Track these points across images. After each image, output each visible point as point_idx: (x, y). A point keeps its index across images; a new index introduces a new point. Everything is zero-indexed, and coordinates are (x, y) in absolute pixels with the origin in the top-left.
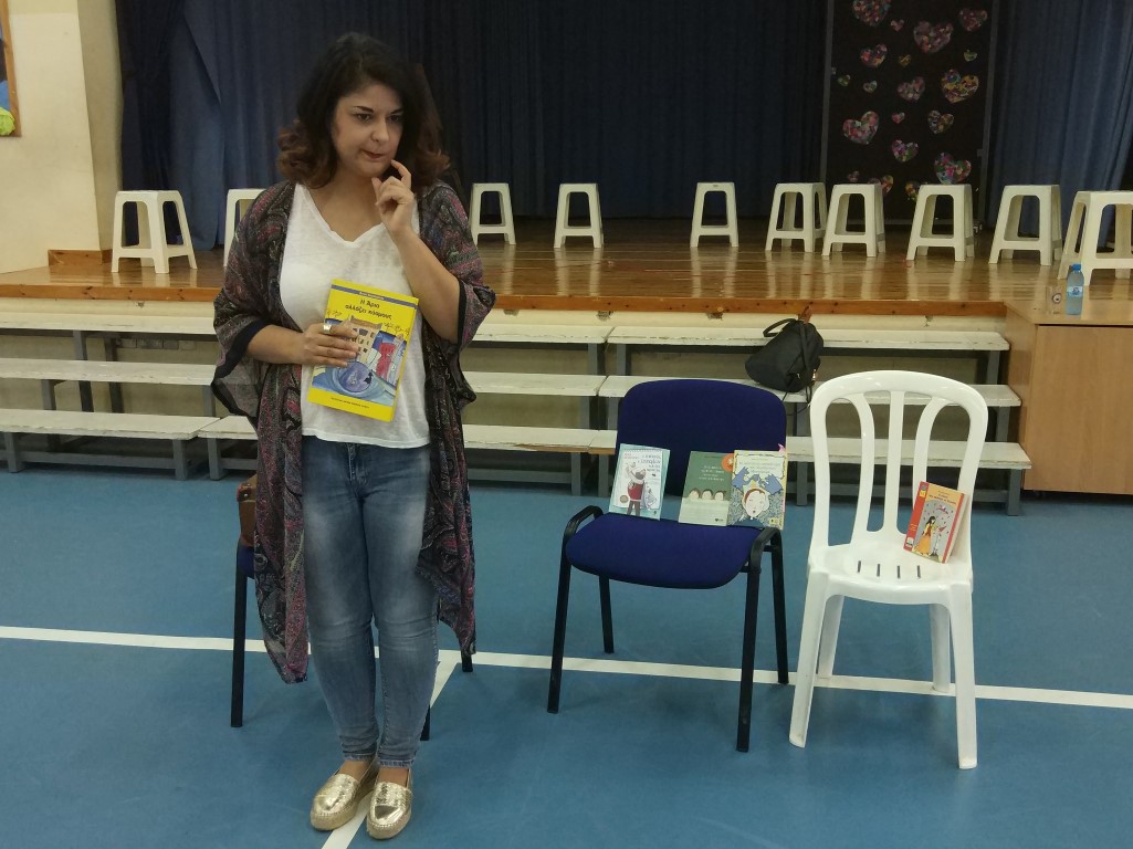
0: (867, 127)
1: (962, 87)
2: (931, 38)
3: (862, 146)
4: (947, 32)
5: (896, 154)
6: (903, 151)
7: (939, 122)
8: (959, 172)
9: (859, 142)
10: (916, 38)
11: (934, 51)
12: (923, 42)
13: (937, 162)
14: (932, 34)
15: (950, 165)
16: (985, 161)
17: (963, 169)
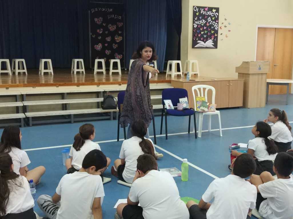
0: (99, 47)
1: (119, 39)
2: (112, 28)
3: (99, 51)
4: (115, 27)
5: (106, 53)
6: (108, 52)
7: (115, 46)
8: (120, 57)
9: (98, 50)
10: (109, 27)
11: (112, 31)
12: (110, 29)
13: (115, 55)
14: (112, 27)
15: (118, 56)
16: (125, 55)
17: (121, 56)
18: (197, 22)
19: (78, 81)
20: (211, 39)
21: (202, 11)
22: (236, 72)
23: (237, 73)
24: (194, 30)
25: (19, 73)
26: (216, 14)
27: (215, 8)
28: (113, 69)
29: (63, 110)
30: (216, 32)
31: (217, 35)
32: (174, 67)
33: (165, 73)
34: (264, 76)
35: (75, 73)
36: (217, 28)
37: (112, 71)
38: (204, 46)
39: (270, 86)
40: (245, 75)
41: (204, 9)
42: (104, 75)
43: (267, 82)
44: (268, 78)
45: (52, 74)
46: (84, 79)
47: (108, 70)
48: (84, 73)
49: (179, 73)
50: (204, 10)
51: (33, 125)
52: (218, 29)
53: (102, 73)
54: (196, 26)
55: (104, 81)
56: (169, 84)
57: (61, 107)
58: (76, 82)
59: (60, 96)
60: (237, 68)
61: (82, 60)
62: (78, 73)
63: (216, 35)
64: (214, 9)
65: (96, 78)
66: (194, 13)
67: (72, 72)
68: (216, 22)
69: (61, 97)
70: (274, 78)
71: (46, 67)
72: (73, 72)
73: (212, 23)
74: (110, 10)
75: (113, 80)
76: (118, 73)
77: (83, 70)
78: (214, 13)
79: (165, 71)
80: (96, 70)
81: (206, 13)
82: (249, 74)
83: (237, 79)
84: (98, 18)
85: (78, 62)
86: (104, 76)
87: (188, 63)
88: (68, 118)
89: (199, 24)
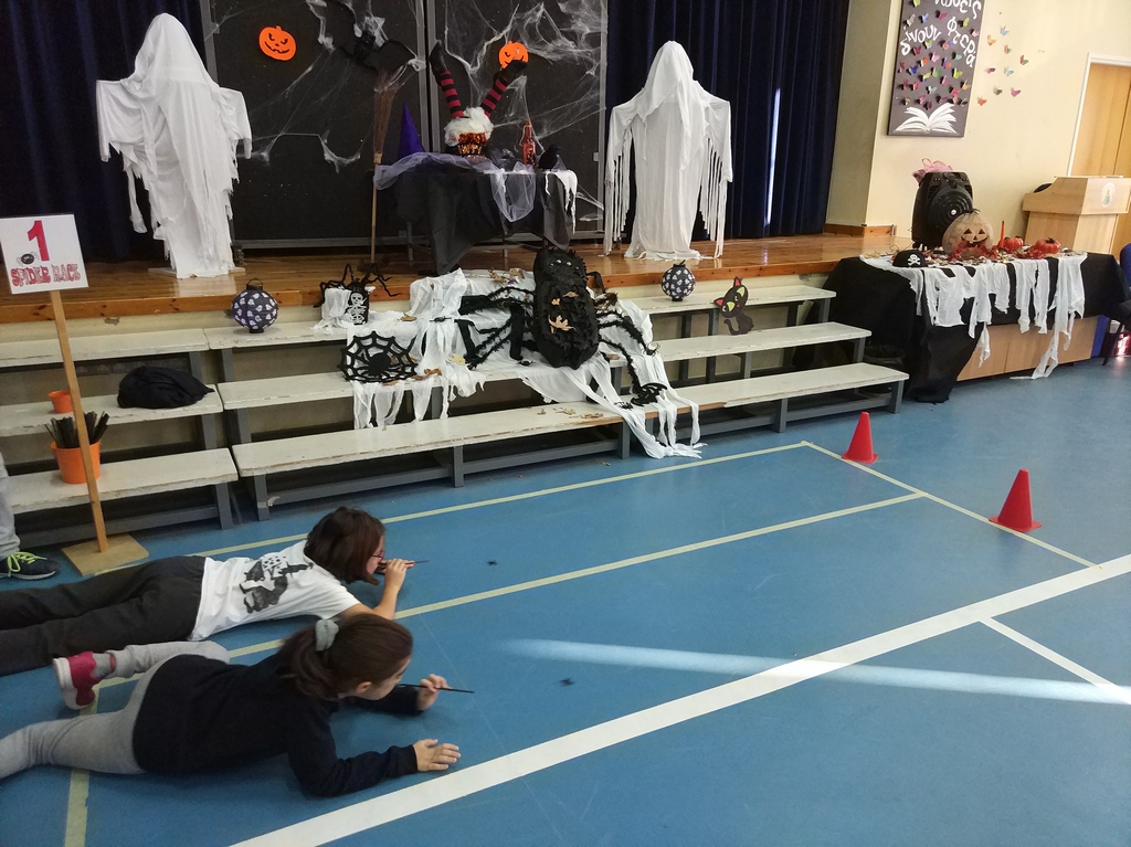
18: (911, 34)
20: (949, 101)
26: (976, 6)
36: (973, 58)
38: (926, 129)
52: (974, 63)
54: (906, 50)
63: (966, 87)
68: (971, 38)
73: (958, 39)
81: (944, 1)
89: (918, 43)
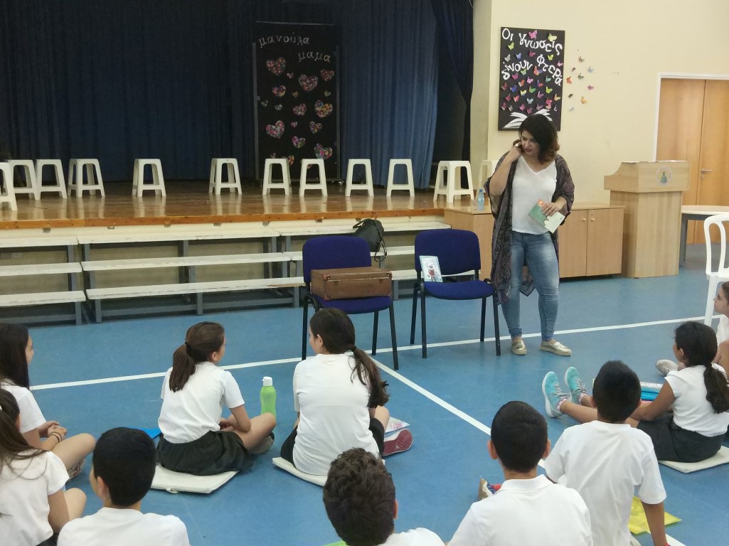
0: (278, 129)
1: (325, 109)
2: (308, 83)
3: (276, 139)
4: (315, 80)
5: (295, 144)
6: (298, 142)
7: (315, 128)
8: (327, 154)
9: (275, 136)
10: (300, 83)
11: (309, 90)
12: (303, 85)
13: (315, 148)
15: (322, 150)
16: (338, 148)
17: (328, 152)
18: (510, 66)
19: (225, 210)
20: (545, 108)
21: (523, 41)
22: (605, 189)
23: (608, 192)
24: (503, 85)
25: (86, 193)
26: (558, 47)
27: (554, 33)
28: (307, 183)
29: (181, 282)
30: (558, 90)
31: (559, 98)
32: (453, 177)
33: (432, 191)
34: (676, 199)
35: (218, 192)
36: (560, 80)
37: (304, 186)
39: (690, 222)
40: (626, 196)
41: (528, 35)
42: (286, 197)
43: (683, 215)
44: (684, 204)
45: (164, 194)
46: (238, 207)
47: (295, 185)
48: (240, 191)
49: (465, 192)
50: (528, 38)
51: (105, 319)
52: (562, 83)
53: (282, 191)
54: (507, 76)
55: (286, 211)
56: (440, 219)
57: (176, 274)
58: (220, 213)
59: (175, 249)
60: (606, 178)
61: (234, 161)
62: (225, 192)
63: (557, 98)
64: (552, 35)
65: (268, 204)
66: (504, 45)
67: (211, 191)
68: (557, 67)
69: (176, 252)
70: (701, 204)
71: (148, 179)
72: (214, 191)
73: (547, 68)
74: (302, 40)
75: (308, 209)
76: (319, 192)
77: (238, 185)
78: (551, 43)
79: (432, 187)
80: (267, 185)
81: (532, 46)
82: (638, 194)
83: (608, 206)
84: (275, 59)
85: (225, 166)
86: (287, 201)
87: (489, 167)
88: (191, 303)
89: (515, 72)
